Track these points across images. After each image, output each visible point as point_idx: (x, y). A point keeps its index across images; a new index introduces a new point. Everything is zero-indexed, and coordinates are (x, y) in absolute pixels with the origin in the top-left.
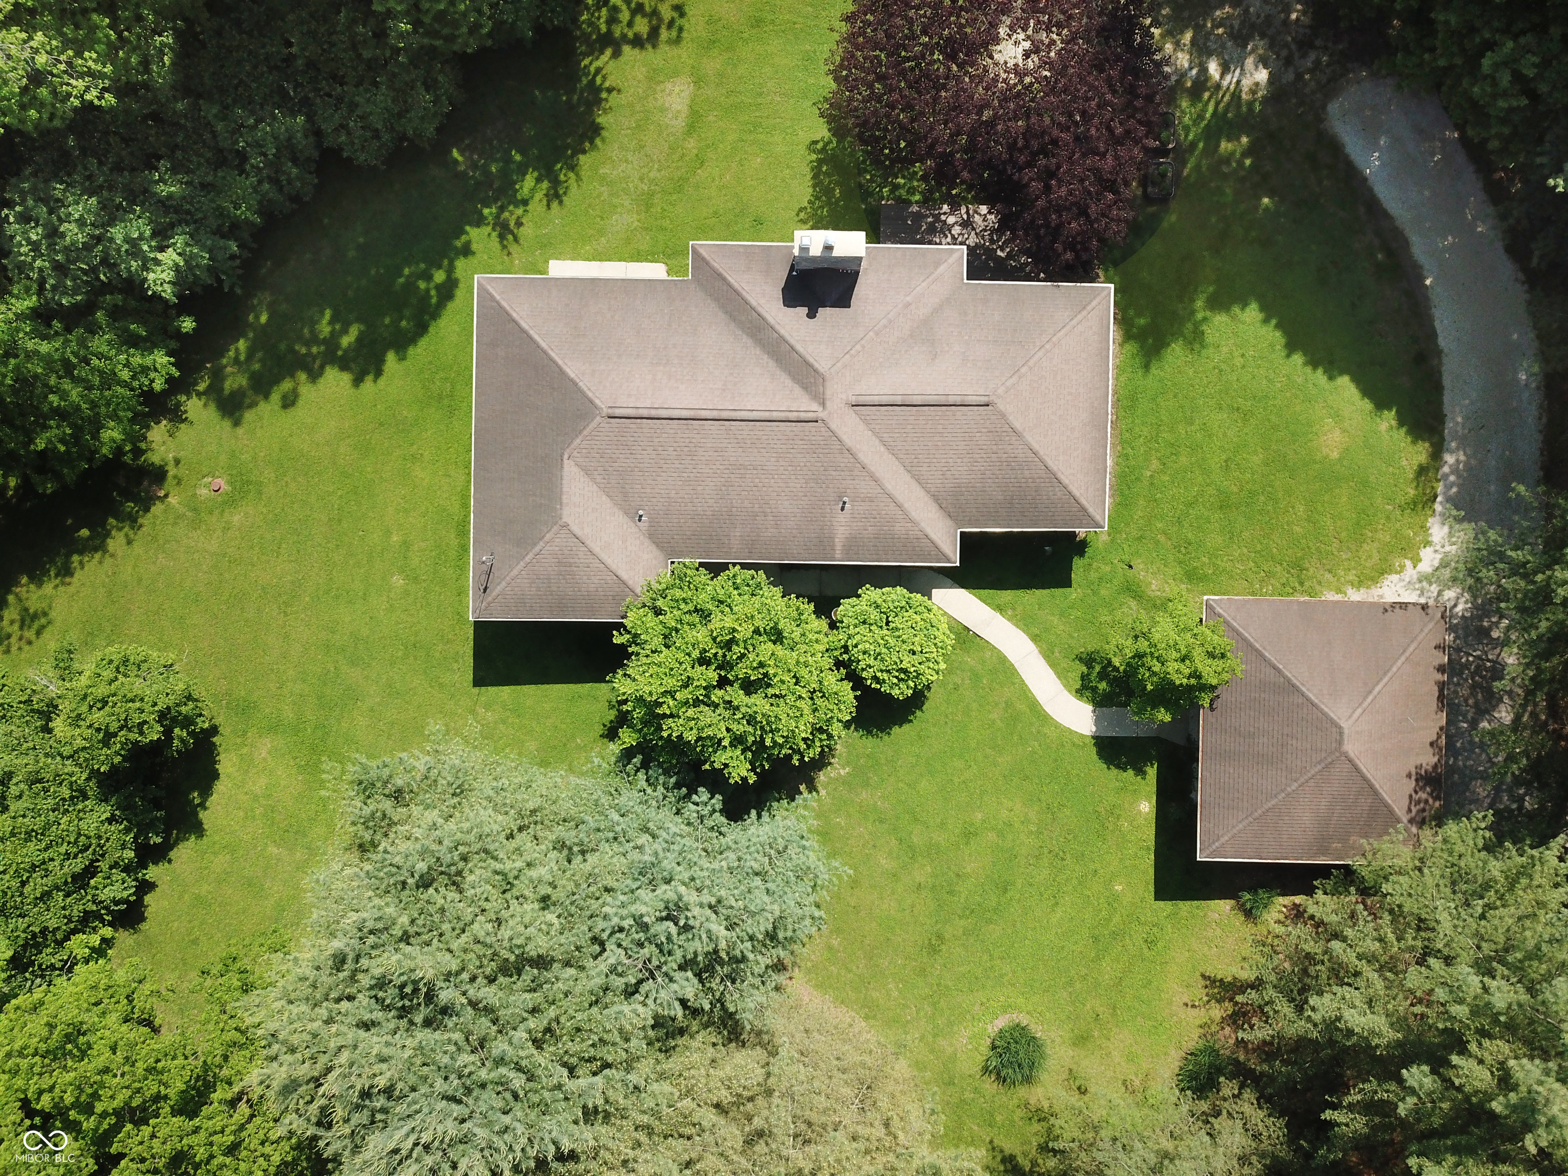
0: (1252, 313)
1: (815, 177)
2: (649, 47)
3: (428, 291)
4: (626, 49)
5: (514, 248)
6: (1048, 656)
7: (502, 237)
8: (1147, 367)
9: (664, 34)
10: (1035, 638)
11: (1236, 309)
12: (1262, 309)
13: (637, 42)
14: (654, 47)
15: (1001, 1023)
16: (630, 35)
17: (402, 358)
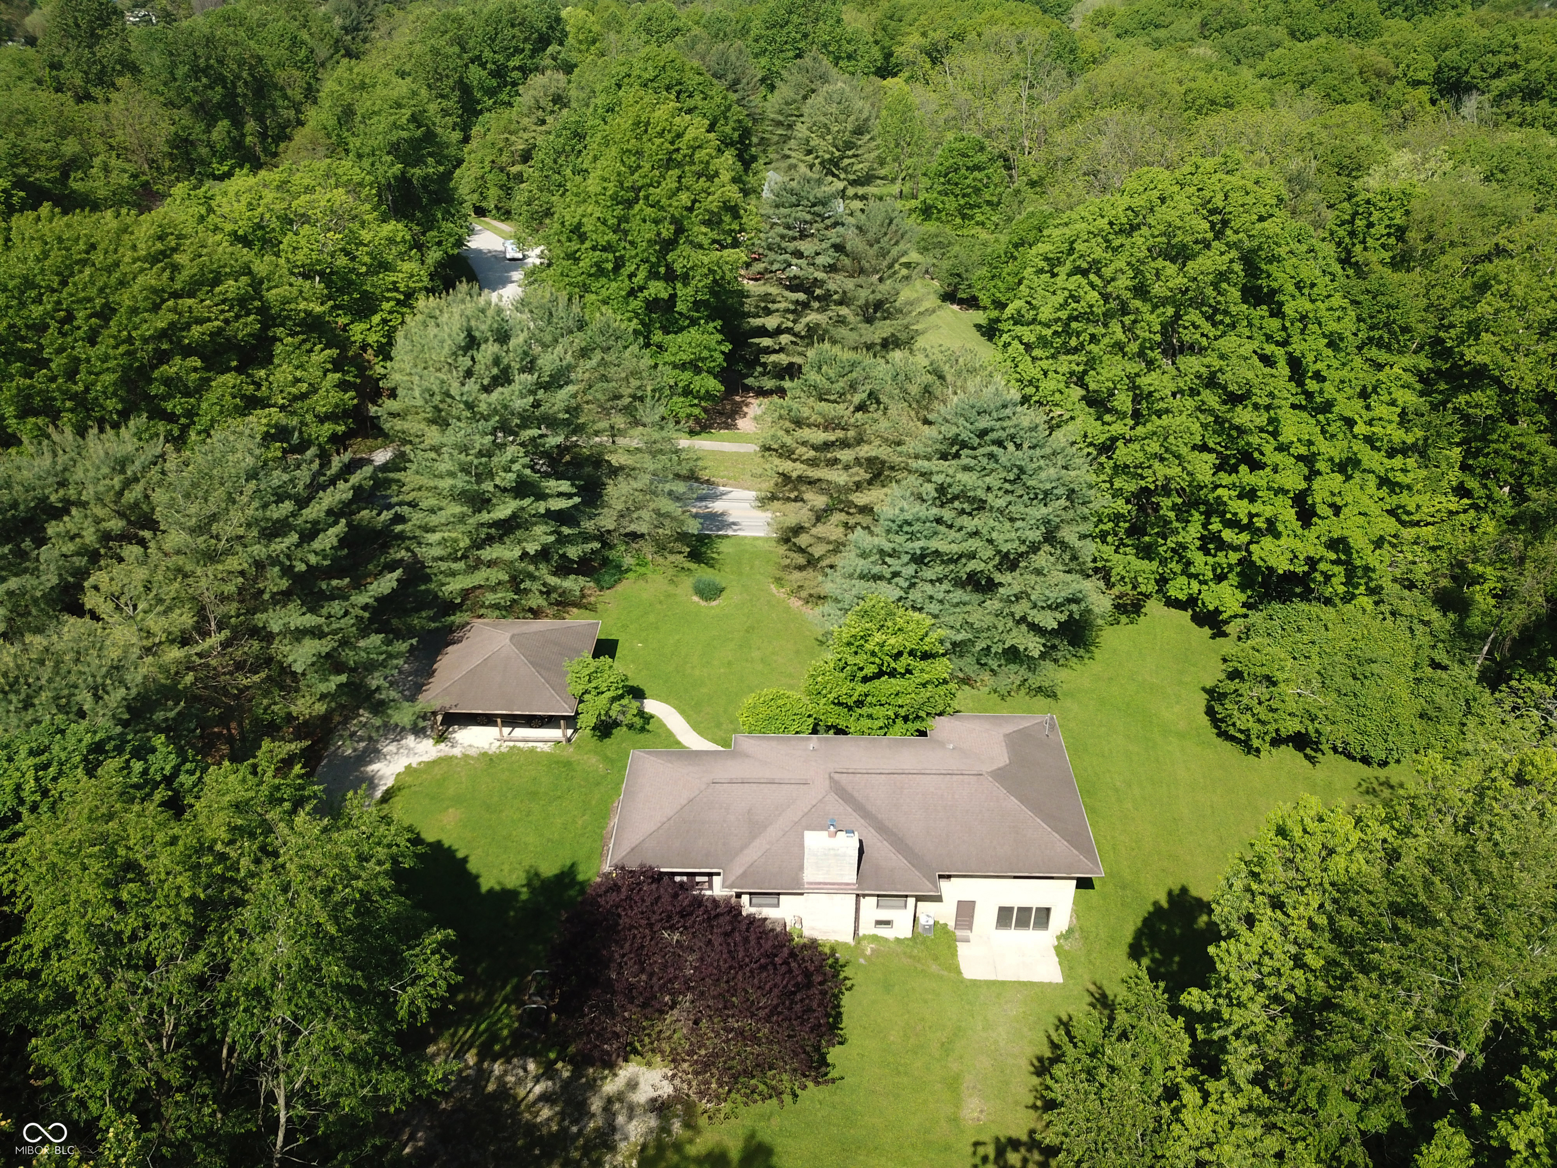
0: (487, 883)
1: (839, 1014)
2: (1003, 1140)
3: (1152, 951)
4: (1024, 1138)
5: (1092, 988)
6: (670, 734)
7: (1104, 996)
8: (573, 865)
9: (990, 1151)
10: (678, 743)
11: (497, 888)
12: (478, 886)
13: (1015, 1144)
14: (997, 1139)
15: (714, 603)
16: (1023, 1150)
17: (1156, 904)
